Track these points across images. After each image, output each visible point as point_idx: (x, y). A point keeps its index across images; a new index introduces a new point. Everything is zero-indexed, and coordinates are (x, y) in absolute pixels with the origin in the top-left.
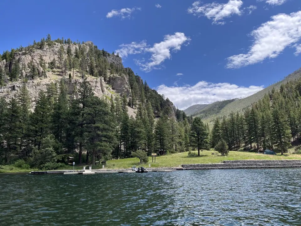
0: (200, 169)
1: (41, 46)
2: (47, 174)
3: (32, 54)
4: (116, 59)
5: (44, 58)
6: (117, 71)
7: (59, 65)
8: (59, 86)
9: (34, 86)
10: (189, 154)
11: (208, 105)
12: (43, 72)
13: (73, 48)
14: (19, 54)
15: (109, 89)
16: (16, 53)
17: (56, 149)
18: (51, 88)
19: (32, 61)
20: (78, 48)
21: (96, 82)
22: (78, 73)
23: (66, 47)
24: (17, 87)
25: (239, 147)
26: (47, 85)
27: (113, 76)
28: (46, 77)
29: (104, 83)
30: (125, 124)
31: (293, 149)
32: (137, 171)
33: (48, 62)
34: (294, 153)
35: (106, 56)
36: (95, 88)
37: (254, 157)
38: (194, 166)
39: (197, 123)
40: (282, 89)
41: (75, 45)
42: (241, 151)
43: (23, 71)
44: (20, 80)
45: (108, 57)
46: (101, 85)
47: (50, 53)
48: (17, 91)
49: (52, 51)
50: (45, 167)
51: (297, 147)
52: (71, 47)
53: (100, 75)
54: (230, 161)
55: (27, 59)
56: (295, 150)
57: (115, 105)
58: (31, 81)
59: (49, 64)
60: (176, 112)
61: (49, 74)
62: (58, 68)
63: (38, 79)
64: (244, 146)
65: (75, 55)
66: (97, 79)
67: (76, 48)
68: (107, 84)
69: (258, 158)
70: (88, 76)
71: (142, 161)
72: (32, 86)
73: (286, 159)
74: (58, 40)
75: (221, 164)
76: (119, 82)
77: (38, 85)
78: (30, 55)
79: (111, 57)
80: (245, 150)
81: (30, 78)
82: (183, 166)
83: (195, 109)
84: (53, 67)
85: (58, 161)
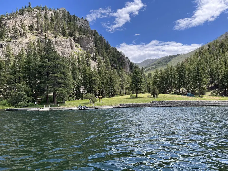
0: (134, 107)
1: (22, 13)
2: (18, 110)
3: (16, 19)
4: (84, 23)
5: (25, 22)
6: (84, 32)
7: (37, 28)
8: (37, 44)
9: (17, 44)
10: (130, 96)
11: (159, 59)
12: (23, 33)
13: (50, 14)
14: (5, 19)
15: (78, 46)
16: (3, 19)
17: (27, 93)
18: (30, 46)
19: (15, 25)
20: (53, 13)
21: (66, 41)
22: (52, 34)
23: (43, 13)
24: (4, 45)
25: (171, 91)
26: (27, 43)
27: (81, 36)
28: (27, 37)
29: (73, 42)
30: (84, 74)
31: (210, 92)
32: (80, 108)
33: (28, 25)
34: (209, 96)
35: (76, 20)
36: (66, 46)
37: (176, 99)
38: (129, 105)
39: (136, 73)
40: (209, 46)
41: (51, 11)
42: (172, 94)
43: (9, 33)
44: (7, 40)
45: (78, 21)
46: (71, 44)
47: (29, 18)
48: (4, 48)
49: (31, 16)
50: (19, 106)
51: (213, 91)
52: (47, 12)
53: (71, 36)
54: (157, 101)
55: (11, 23)
56: (212, 93)
57: (81, 59)
58: (15, 41)
59: (29, 26)
60: (130, 65)
61: (29, 35)
62: (36, 29)
63: (20, 39)
64: (175, 90)
65: (51, 20)
66: (67, 39)
67: (51, 13)
68: (76, 43)
69: (179, 99)
70: (60, 37)
71: (92, 101)
72: (16, 45)
73: (201, 99)
74: (37, 7)
75: (150, 103)
76: (86, 41)
77: (20, 44)
78: (14, 20)
79: (80, 21)
80: (175, 93)
81: (14, 38)
82: (120, 105)
83: (148, 62)
84: (32, 29)
85: (29, 101)
